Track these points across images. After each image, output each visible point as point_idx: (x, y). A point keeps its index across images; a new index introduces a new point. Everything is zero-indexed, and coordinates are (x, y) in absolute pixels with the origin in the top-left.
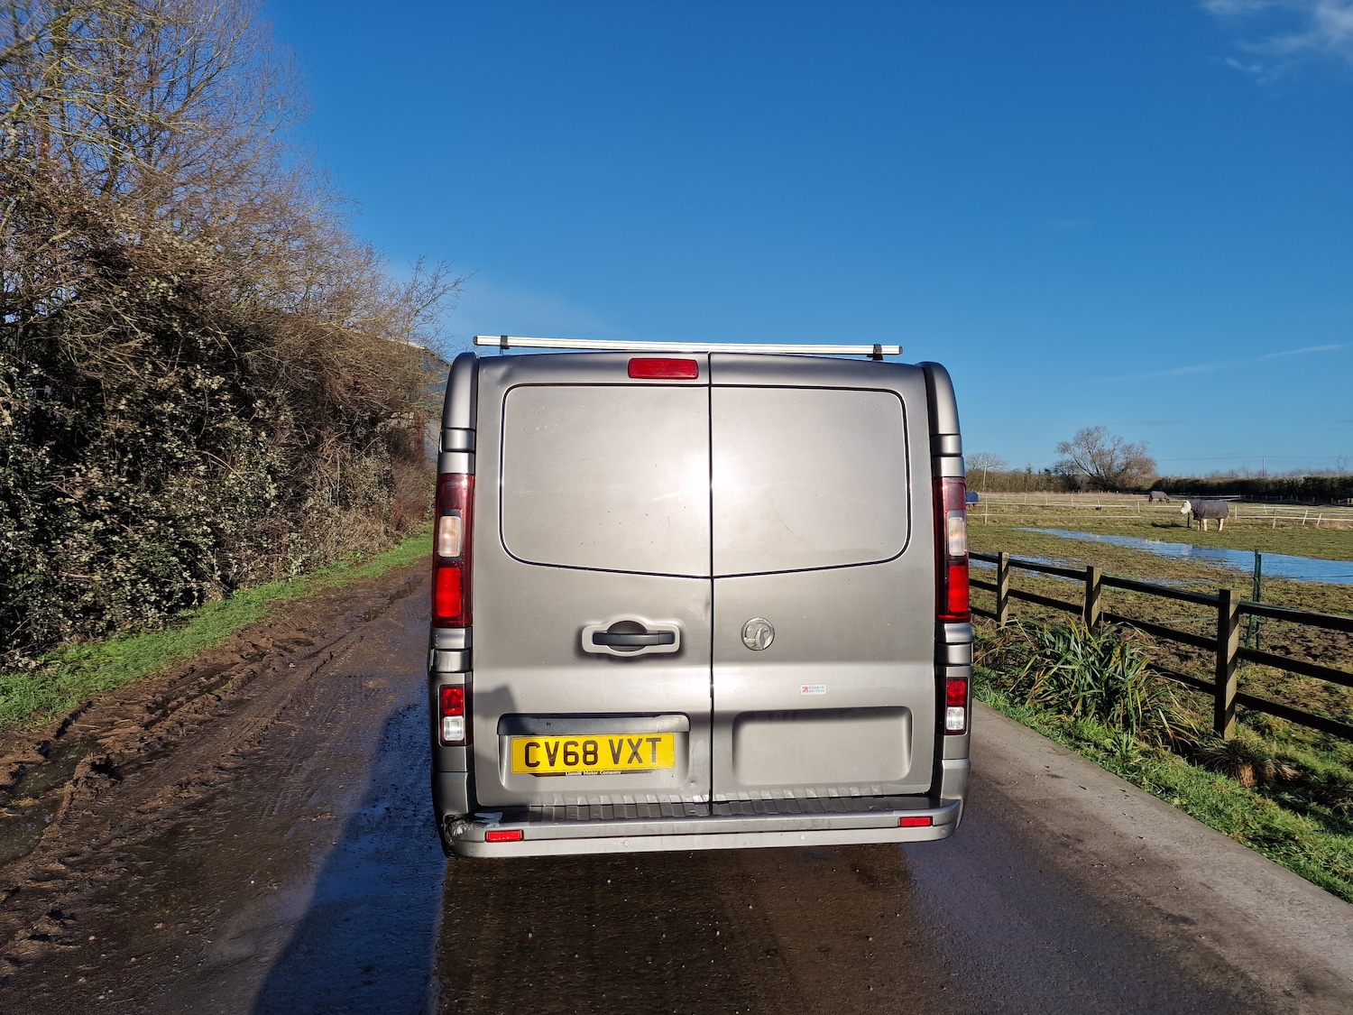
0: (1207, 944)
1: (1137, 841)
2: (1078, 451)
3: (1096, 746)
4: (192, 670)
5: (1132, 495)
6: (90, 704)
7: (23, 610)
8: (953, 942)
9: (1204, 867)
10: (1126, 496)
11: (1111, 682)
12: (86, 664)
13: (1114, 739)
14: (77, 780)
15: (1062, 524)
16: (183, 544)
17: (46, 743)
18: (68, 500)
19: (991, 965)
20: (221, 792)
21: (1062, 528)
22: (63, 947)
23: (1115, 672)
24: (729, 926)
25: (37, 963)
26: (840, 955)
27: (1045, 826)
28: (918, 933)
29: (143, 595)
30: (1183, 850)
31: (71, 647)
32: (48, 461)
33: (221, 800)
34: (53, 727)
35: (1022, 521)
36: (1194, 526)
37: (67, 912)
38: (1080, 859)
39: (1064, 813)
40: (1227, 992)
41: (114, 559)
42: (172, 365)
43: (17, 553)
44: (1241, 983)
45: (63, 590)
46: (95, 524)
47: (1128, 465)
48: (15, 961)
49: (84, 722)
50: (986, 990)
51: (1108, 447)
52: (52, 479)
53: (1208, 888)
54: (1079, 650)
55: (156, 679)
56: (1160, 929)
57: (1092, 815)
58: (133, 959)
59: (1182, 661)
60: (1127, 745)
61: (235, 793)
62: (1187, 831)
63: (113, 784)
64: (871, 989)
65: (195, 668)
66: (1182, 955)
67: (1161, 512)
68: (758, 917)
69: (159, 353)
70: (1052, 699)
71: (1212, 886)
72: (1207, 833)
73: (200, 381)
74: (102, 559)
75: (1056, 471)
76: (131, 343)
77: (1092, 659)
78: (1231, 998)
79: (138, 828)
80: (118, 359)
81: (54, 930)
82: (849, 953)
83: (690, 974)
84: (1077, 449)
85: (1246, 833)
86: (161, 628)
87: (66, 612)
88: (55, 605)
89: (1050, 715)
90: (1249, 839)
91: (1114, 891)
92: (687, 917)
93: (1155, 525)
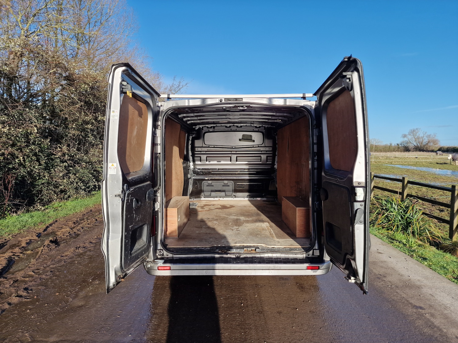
0: (428, 317)
1: (407, 278)
2: (410, 137)
3: (399, 242)
4: (91, 211)
5: (430, 153)
6: (56, 221)
7: (41, 191)
8: (328, 312)
9: (432, 288)
10: (428, 153)
11: (408, 219)
12: (59, 209)
13: (407, 240)
14: (45, 245)
15: (402, 163)
16: (94, 171)
17: (40, 233)
18: (56, 156)
19: (341, 321)
20: (89, 250)
21: (402, 164)
22: (26, 300)
23: (410, 216)
24: (247, 302)
25: (16, 305)
26: (285, 315)
27: (373, 271)
28: (316, 308)
29: (80, 187)
30: (425, 282)
31: (56, 204)
32: (49, 144)
33: (88, 253)
34: (43, 229)
35: (387, 162)
36: (453, 164)
37: (30, 288)
38: (384, 284)
39: (381, 266)
40: (432, 336)
41: (71, 175)
42: (91, 113)
43: (39, 173)
44: (439, 333)
45: (54, 185)
46: (64, 164)
47: (429, 142)
48: (10, 304)
49: (53, 227)
50: (337, 330)
51: (421, 135)
52: (51, 150)
53: (433, 296)
54: (396, 207)
55: (79, 213)
56: (410, 310)
57: (392, 268)
58: (46, 305)
59: (440, 212)
60: (411, 242)
61: (93, 251)
62: (428, 275)
63: (56, 247)
64: (294, 328)
65: (92, 210)
66: (417, 321)
67: (441, 159)
68: (258, 300)
69: (87, 109)
70: (385, 225)
71: (434, 295)
72: (435, 275)
73: (100, 118)
74: (67, 175)
75: (401, 144)
76: (77, 106)
77: (401, 211)
78: (434, 338)
79: (60, 261)
80: (73, 111)
81: (25, 294)
82: (288, 314)
83: (229, 319)
84: (409, 136)
85: (454, 276)
86: (85, 197)
87: (55, 192)
88: (51, 190)
89: (384, 231)
90: (454, 278)
91: (394, 296)
92: (233, 298)
93: (437, 163)
